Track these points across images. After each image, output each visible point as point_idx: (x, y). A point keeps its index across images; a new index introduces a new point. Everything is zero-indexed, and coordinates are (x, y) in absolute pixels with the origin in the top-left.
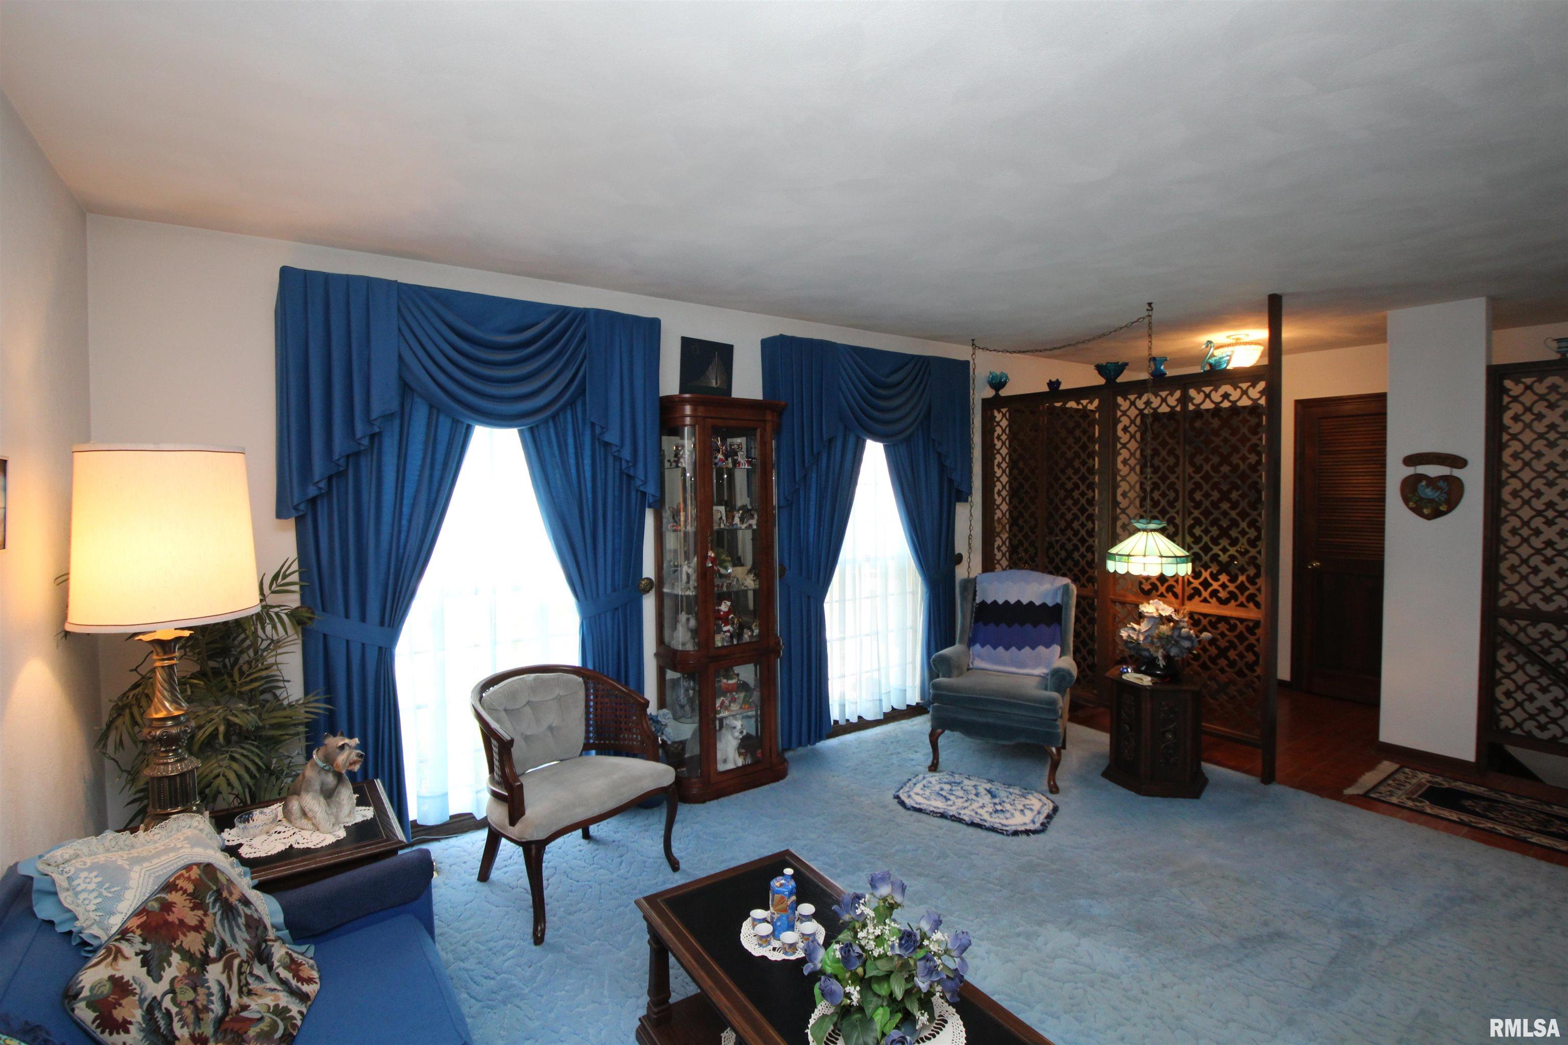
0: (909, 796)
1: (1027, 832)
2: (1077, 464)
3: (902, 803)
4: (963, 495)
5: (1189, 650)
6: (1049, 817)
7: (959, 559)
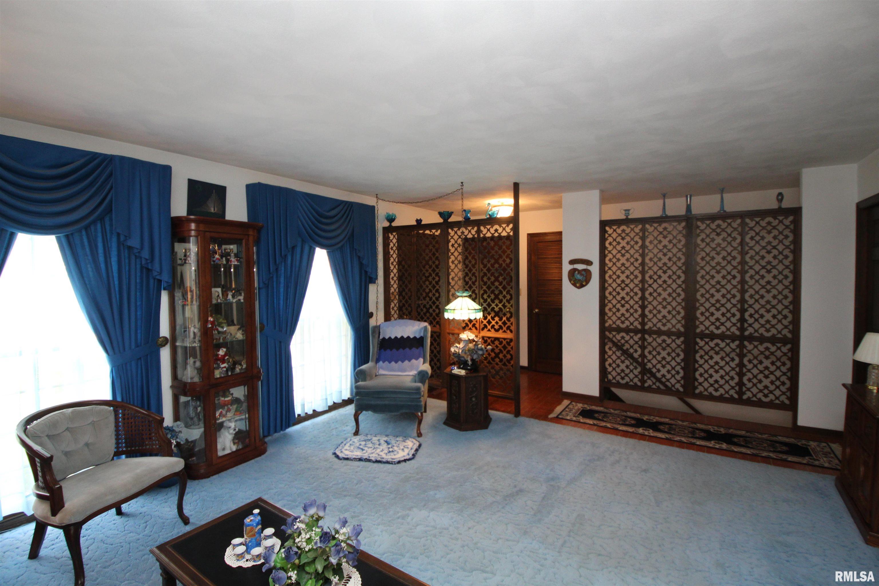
0: (342, 452)
1: (405, 461)
2: (430, 263)
3: (337, 457)
4: (373, 280)
5: (482, 355)
6: (417, 450)
7: (371, 315)
